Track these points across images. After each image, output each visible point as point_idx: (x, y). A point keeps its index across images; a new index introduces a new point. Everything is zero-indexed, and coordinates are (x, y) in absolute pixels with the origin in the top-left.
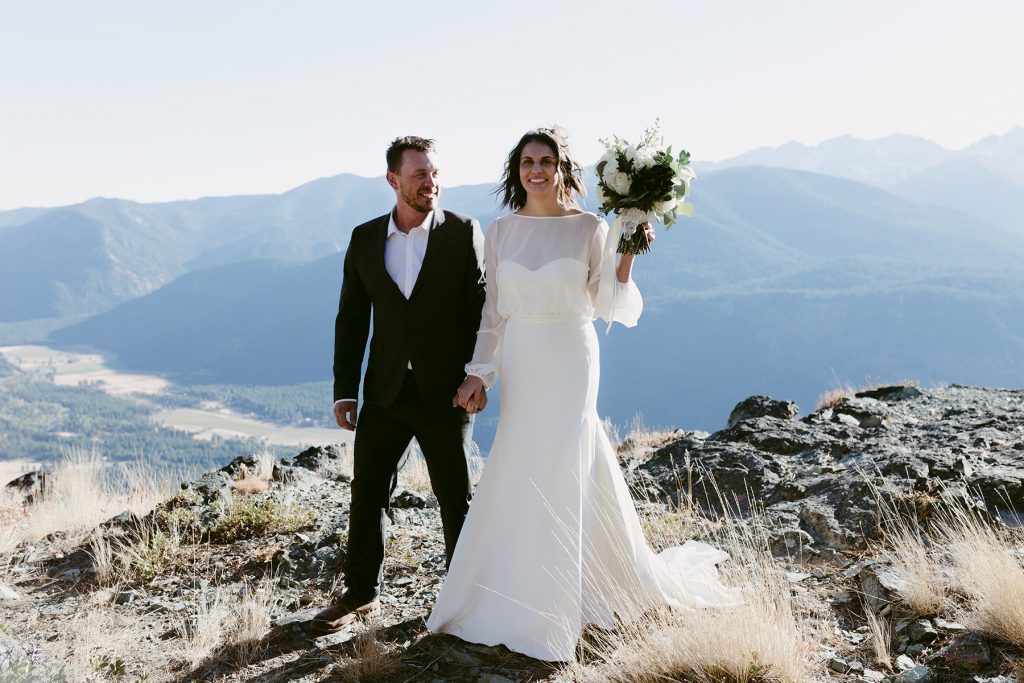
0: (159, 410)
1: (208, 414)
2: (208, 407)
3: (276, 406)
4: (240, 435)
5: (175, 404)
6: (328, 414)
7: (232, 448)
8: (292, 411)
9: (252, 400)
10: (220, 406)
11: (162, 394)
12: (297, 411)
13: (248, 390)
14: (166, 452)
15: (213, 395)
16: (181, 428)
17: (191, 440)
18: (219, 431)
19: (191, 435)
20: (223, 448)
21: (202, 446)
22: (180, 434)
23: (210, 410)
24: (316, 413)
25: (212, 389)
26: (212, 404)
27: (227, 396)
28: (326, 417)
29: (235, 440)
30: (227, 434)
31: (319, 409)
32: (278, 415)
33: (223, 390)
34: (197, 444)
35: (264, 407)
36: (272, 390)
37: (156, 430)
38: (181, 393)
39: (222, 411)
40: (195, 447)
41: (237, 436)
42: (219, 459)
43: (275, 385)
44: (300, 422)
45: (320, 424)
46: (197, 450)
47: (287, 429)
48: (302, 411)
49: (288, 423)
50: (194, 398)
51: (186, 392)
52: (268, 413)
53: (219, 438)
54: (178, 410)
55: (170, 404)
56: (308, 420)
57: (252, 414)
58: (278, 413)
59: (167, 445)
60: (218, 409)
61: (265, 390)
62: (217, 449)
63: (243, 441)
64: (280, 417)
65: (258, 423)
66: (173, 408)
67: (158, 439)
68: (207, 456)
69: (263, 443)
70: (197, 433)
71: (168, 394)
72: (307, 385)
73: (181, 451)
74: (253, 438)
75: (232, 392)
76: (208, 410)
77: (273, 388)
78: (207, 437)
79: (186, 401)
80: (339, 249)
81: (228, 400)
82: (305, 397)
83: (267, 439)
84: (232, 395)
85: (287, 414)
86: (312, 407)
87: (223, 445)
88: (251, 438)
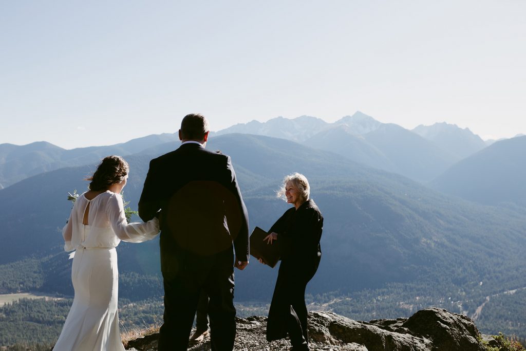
80: (3, 188)
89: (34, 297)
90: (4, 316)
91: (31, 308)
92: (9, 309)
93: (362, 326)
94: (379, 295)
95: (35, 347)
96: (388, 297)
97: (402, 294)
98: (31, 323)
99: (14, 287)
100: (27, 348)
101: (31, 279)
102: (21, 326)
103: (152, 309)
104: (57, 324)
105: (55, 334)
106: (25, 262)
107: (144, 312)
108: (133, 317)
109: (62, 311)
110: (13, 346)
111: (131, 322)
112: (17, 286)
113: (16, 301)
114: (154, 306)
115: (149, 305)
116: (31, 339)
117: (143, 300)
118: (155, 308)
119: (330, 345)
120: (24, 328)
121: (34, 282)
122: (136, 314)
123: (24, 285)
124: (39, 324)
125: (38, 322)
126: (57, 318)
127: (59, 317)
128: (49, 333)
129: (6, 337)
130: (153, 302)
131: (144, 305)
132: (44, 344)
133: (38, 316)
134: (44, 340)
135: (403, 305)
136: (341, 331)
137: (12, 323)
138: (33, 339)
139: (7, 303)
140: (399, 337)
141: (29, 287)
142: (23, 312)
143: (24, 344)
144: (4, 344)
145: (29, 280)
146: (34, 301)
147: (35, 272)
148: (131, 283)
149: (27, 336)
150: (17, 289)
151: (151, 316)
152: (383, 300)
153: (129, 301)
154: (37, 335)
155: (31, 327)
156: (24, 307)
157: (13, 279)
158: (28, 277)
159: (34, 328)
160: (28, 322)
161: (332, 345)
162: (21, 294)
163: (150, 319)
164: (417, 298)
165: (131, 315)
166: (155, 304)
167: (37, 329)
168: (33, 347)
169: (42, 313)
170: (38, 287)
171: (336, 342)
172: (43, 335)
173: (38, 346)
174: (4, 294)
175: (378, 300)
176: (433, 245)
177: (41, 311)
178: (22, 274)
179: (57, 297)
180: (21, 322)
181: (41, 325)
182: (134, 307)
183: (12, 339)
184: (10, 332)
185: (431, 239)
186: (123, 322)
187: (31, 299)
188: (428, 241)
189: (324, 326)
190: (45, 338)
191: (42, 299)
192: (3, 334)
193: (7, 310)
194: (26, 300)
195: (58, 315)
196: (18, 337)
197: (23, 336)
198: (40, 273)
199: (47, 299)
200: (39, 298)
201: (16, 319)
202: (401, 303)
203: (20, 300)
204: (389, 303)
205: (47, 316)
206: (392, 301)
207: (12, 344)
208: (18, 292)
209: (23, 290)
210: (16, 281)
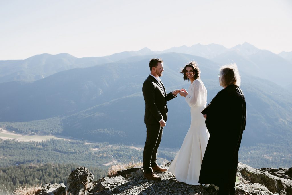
3: (22, 129)
4: (9, 138)
6: (40, 131)
7: (6, 143)
8: (27, 130)
9: (13, 127)
10: (2, 129)
12: (29, 130)
13: (12, 124)
20: (3, 143)
24: (35, 130)
28: (39, 132)
29: (8, 140)
30: (5, 138)
31: (37, 129)
32: (22, 132)
33: (4, 124)
35: (18, 129)
36: (20, 123)
39: (3, 131)
41: (8, 139)
42: (2, 147)
43: (22, 122)
44: (30, 134)
45: (37, 134)
47: (25, 136)
48: (31, 130)
49: (26, 134)
52: (19, 131)
53: (2, 139)
56: (33, 133)
57: (14, 132)
60: (2, 130)
61: (18, 123)
62: (1, 143)
63: (10, 141)
64: (23, 132)
65: (16, 135)
69: (17, 141)
72: (33, 121)
74: (14, 139)
75: (7, 124)
77: (21, 123)
80: (43, 77)
81: (5, 127)
82: (32, 125)
83: (19, 140)
84: (7, 125)
85: (26, 131)
86: (34, 129)
87: (3, 142)
88: (13, 139)
89: (57, 139)
90: (42, 147)
91: (56, 144)
92: (44, 144)
93: (262, 173)
94: (252, 150)
95: (58, 165)
96: (257, 151)
97: (266, 150)
98: (56, 152)
100: (53, 165)
102: (50, 153)
103: (121, 149)
104: (69, 154)
105: (68, 159)
106: (54, 119)
107: (117, 150)
108: (111, 153)
109: (73, 147)
110: (46, 164)
111: (109, 155)
112: (49, 131)
113: (48, 140)
114: (122, 147)
115: (120, 146)
116: (55, 161)
117: (117, 144)
118: (123, 148)
119: (243, 184)
120: (52, 155)
121: (58, 130)
122: (112, 151)
123: (53, 131)
124: (60, 153)
125: (60, 152)
126: (70, 150)
127: (71, 150)
128: (65, 158)
129: (43, 159)
130: (122, 145)
131: (117, 147)
132: (62, 164)
133: (60, 148)
134: (62, 162)
135: (266, 157)
136: (248, 175)
137: (46, 151)
138: (57, 161)
139: (43, 141)
140: (284, 181)
141: (56, 133)
142: (52, 146)
143: (52, 163)
144: (41, 162)
145: (56, 129)
146: (58, 140)
147: (59, 125)
148: (110, 134)
149: (53, 159)
150: (49, 133)
151: (121, 153)
152: (254, 153)
153: (109, 144)
154: (59, 159)
155: (56, 154)
156: (53, 144)
157: (47, 127)
158: (55, 127)
159: (57, 155)
160: (54, 152)
161: (244, 184)
162: (51, 136)
163: (120, 155)
164: (275, 153)
165: (109, 152)
166: (123, 146)
167: (58, 156)
168: (57, 165)
169: (62, 147)
170: (60, 133)
171: (246, 182)
172: (62, 159)
173: (59, 165)
174: (42, 135)
175: (251, 153)
176: (286, 123)
177: (62, 146)
178: (52, 125)
179: (70, 139)
180: (50, 151)
181: (61, 154)
182: (111, 147)
183: (46, 160)
184: (45, 156)
185: (285, 119)
186: (105, 155)
187: (56, 139)
188: (284, 121)
189: (238, 171)
190: (63, 161)
191: (62, 140)
192: (41, 157)
193: (43, 144)
194: (53, 140)
195: (70, 149)
196: (49, 159)
197: (52, 159)
198: (61, 125)
199: (65, 140)
200: (60, 139)
201: (48, 149)
202: (265, 155)
203: (50, 139)
204: (257, 155)
205: (65, 149)
206: (259, 154)
207: (45, 163)
208: (49, 135)
209: (52, 134)
210: (49, 129)
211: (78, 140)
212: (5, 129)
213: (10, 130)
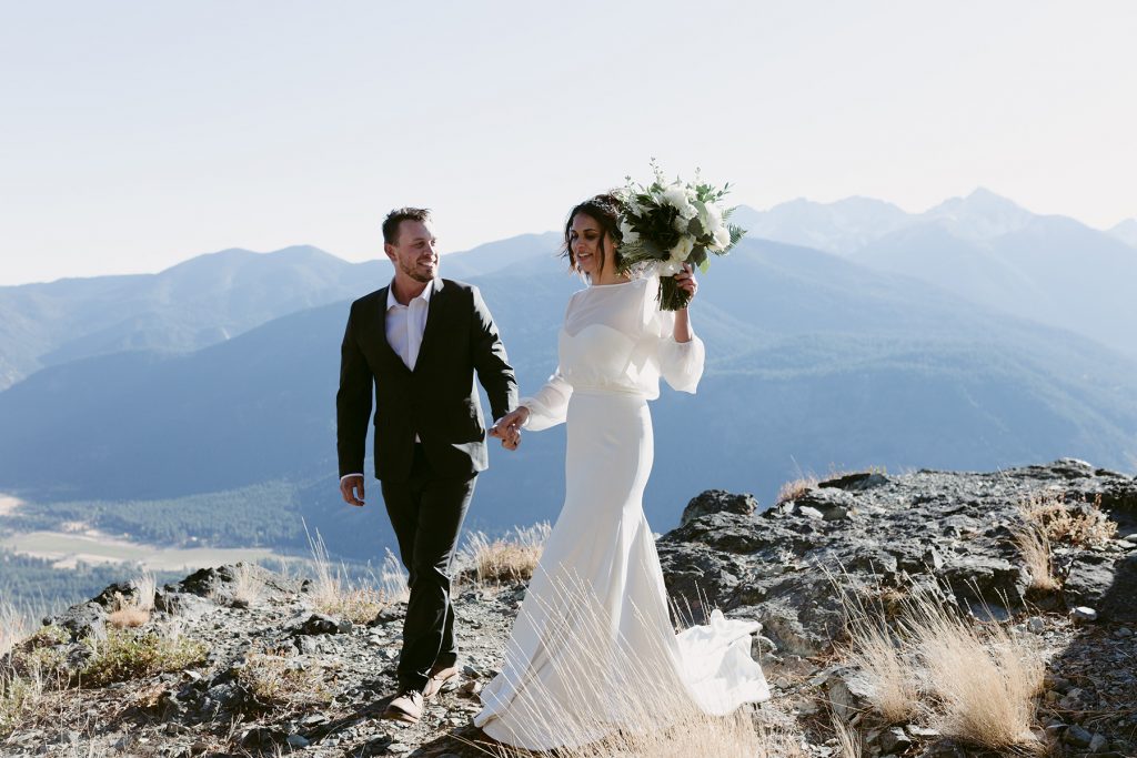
0: (9, 535)
1: (71, 537)
2: (71, 528)
3: (155, 524)
4: (112, 560)
5: (30, 527)
6: (219, 531)
7: (101, 577)
8: (175, 529)
9: (125, 518)
10: (86, 527)
11: (13, 515)
12: (180, 529)
13: (120, 507)
14: (20, 585)
15: (77, 513)
16: (37, 555)
17: (51, 569)
18: (84, 557)
19: (50, 563)
20: (91, 578)
21: (64, 576)
22: (37, 562)
23: (74, 532)
24: (203, 530)
25: (75, 506)
26: (77, 525)
27: (94, 513)
28: (216, 535)
29: (106, 566)
30: (95, 560)
31: (208, 526)
32: (157, 535)
33: (90, 507)
34: (58, 574)
35: (139, 526)
36: (149, 505)
37: (7, 559)
38: (38, 514)
39: (88, 533)
40: (55, 577)
41: (107, 562)
42: (85, 591)
43: (154, 499)
44: (184, 542)
45: (209, 544)
46: (58, 580)
47: (168, 551)
48: (187, 529)
49: (169, 543)
50: (54, 519)
51: (43, 512)
52: (145, 533)
53: (85, 565)
54: (34, 534)
55: (24, 526)
56: (194, 539)
57: (126, 535)
58: (158, 532)
59: (21, 576)
60: (83, 530)
61: (141, 505)
62: (84, 579)
63: (116, 568)
64: (160, 538)
65: (133, 546)
66: (28, 532)
67: (9, 570)
68: (70, 587)
69: (139, 569)
70: (57, 561)
71: (21, 515)
72: (193, 497)
73: (38, 584)
74: (129, 563)
75: (101, 509)
76: (71, 532)
77: (151, 503)
78: (71, 564)
79: (44, 522)
80: (228, 337)
81: (96, 519)
82: (190, 512)
83: (144, 564)
84: (100, 513)
85: (168, 534)
86: (199, 524)
87: (91, 573)
88: (124, 564)
99: (247, 536)
101: (280, 522)
106: (269, 487)
121: (286, 528)
123: (265, 532)
141: (276, 538)
145: (276, 524)
147: (287, 509)
150: (252, 539)
157: (244, 519)
158: (273, 518)
162: (259, 550)
170: (291, 537)
174: (228, 547)
178: (262, 511)
198: (296, 509)
208: (254, 547)
209: (265, 544)
210: (251, 524)
211: (358, 564)
212: (95, 527)
213: (111, 529)
